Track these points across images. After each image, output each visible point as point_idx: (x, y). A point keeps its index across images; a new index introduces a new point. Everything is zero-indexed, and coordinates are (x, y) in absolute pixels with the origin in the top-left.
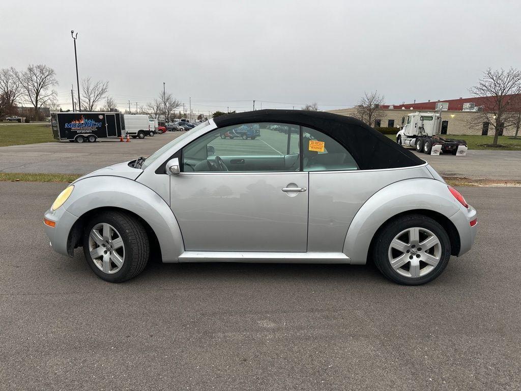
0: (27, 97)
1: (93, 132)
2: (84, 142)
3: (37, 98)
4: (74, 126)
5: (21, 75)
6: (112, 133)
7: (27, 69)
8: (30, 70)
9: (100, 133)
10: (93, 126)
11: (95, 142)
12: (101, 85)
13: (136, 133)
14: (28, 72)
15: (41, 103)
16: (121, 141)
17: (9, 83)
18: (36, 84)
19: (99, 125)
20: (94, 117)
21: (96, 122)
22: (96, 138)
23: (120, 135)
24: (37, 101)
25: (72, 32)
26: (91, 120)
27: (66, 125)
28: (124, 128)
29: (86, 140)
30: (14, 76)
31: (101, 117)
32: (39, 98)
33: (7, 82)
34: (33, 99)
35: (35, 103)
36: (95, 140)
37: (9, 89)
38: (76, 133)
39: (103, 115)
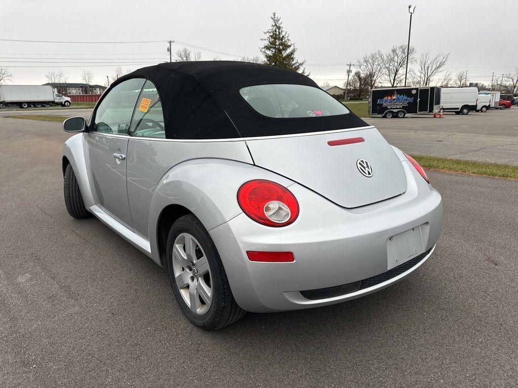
0: (387, 77)
1: (403, 108)
2: (393, 117)
3: (395, 77)
4: (386, 102)
5: (385, 58)
6: (423, 108)
7: (391, 50)
8: (394, 51)
9: (410, 109)
10: (404, 101)
11: (403, 117)
12: (442, 58)
13: (458, 109)
14: (392, 54)
15: (398, 82)
16: (435, 117)
17: (375, 66)
18: (396, 64)
19: (411, 100)
20: (406, 92)
21: (408, 97)
22: (405, 114)
23: (431, 110)
24: (394, 80)
25: (409, 7)
26: (403, 96)
27: (378, 102)
28: (438, 103)
29: (395, 116)
30: (380, 59)
31: (414, 92)
32: (396, 77)
33: (373, 64)
34: (391, 78)
35: (392, 82)
36: (404, 115)
37: (374, 70)
38: (386, 108)
39: (417, 89)
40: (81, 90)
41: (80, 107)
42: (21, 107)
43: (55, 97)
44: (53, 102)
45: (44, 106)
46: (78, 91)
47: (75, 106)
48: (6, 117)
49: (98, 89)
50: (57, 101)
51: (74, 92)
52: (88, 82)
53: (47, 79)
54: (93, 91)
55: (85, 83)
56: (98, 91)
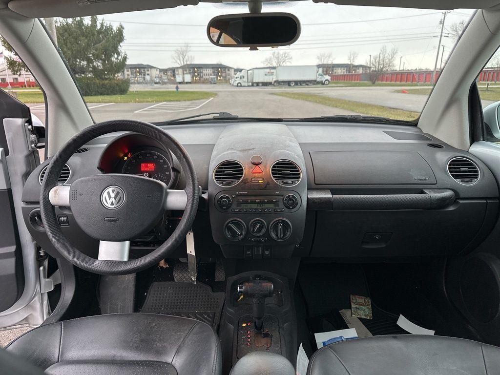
40: (345, 70)
41: (339, 85)
42: (289, 85)
43: (318, 76)
44: (315, 81)
45: (307, 85)
46: (343, 71)
47: (334, 85)
48: (270, 94)
49: (361, 68)
50: (318, 80)
51: (339, 71)
52: (352, 62)
53: (318, 60)
54: (356, 70)
55: (350, 63)
56: (360, 71)
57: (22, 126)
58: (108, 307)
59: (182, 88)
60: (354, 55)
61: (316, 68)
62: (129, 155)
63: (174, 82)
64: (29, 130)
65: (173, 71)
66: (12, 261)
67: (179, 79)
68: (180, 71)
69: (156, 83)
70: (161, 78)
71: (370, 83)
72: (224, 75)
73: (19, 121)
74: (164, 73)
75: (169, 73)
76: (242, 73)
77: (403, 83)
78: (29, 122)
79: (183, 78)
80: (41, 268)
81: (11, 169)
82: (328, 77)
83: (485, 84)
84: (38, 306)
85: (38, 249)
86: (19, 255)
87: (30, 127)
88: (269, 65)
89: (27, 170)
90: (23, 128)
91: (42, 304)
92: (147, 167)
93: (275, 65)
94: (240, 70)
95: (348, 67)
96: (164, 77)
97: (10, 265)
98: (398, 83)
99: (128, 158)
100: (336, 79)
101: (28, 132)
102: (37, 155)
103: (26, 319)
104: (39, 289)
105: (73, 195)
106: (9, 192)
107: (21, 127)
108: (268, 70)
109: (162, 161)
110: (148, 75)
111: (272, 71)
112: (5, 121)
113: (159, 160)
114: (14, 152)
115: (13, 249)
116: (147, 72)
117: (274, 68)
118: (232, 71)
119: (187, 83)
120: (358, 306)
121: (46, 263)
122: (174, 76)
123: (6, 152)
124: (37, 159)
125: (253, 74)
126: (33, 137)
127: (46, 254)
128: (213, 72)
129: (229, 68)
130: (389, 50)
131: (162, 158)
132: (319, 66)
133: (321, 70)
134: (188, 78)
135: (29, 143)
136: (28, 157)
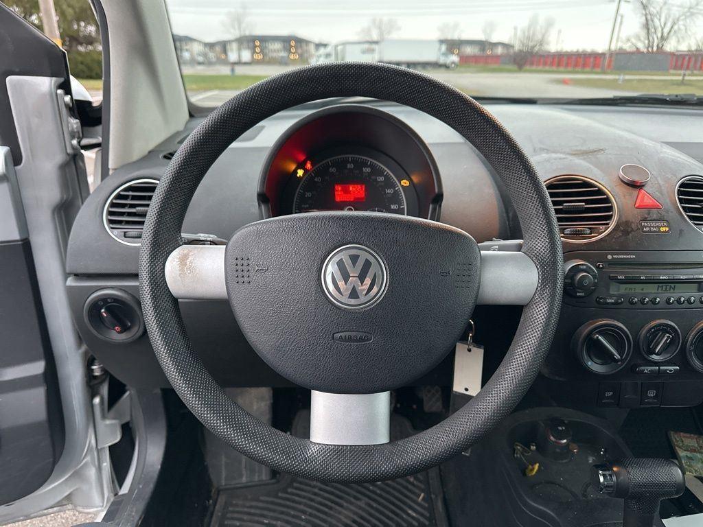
40: (478, 49)
43: (440, 56)
44: (437, 64)
46: (473, 49)
49: (501, 47)
50: (441, 61)
52: (488, 38)
54: (492, 50)
56: (499, 50)
57: (51, 94)
58: (223, 463)
59: (240, 70)
60: (491, 26)
61: (437, 45)
62: (309, 166)
63: (225, 62)
64: (67, 105)
65: (224, 46)
66: (38, 395)
67: (233, 57)
68: (235, 46)
69: (200, 63)
70: (205, 55)
71: (515, 67)
72: (299, 51)
73: (44, 83)
74: (210, 48)
75: (218, 49)
76: (329, 49)
77: (562, 69)
78: (66, 87)
79: (239, 56)
80: (97, 400)
81: (28, 194)
82: (455, 58)
83: (680, 75)
84: (92, 472)
85: (89, 362)
86: (51, 378)
87: (67, 98)
88: (368, 39)
89: (62, 198)
90: (53, 100)
91: (99, 469)
92: (346, 191)
93: (375, 37)
94: (325, 45)
95: (482, 44)
96: (212, 55)
97: (34, 402)
98: (554, 68)
99: (306, 171)
100: (466, 61)
101: (64, 111)
102: (81, 164)
103: (69, 498)
104: (93, 442)
105: (237, 269)
106: (25, 248)
107: (48, 97)
108: (366, 46)
109: (381, 179)
110: (187, 50)
111: (374, 46)
112: (11, 80)
113: (373, 177)
114: (32, 156)
115: (38, 367)
116: (185, 47)
117: (376, 43)
118: (312, 48)
119: (246, 64)
120: (689, 454)
121: (105, 389)
122: (225, 51)
123: (15, 157)
124: (81, 174)
125: (343, 51)
126: (74, 123)
127: (105, 372)
128: (284, 47)
129: (307, 42)
130: (541, 21)
131: (381, 173)
132: (442, 42)
133: (444, 48)
134: (246, 55)
135: (66, 135)
136: (63, 167)
